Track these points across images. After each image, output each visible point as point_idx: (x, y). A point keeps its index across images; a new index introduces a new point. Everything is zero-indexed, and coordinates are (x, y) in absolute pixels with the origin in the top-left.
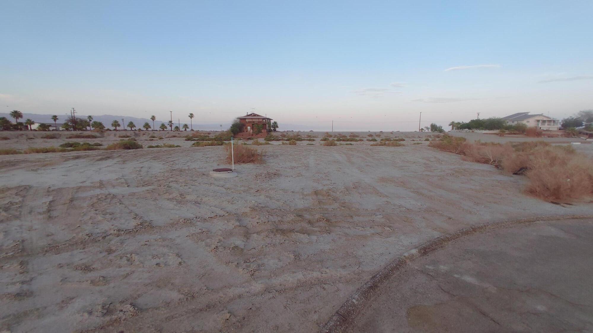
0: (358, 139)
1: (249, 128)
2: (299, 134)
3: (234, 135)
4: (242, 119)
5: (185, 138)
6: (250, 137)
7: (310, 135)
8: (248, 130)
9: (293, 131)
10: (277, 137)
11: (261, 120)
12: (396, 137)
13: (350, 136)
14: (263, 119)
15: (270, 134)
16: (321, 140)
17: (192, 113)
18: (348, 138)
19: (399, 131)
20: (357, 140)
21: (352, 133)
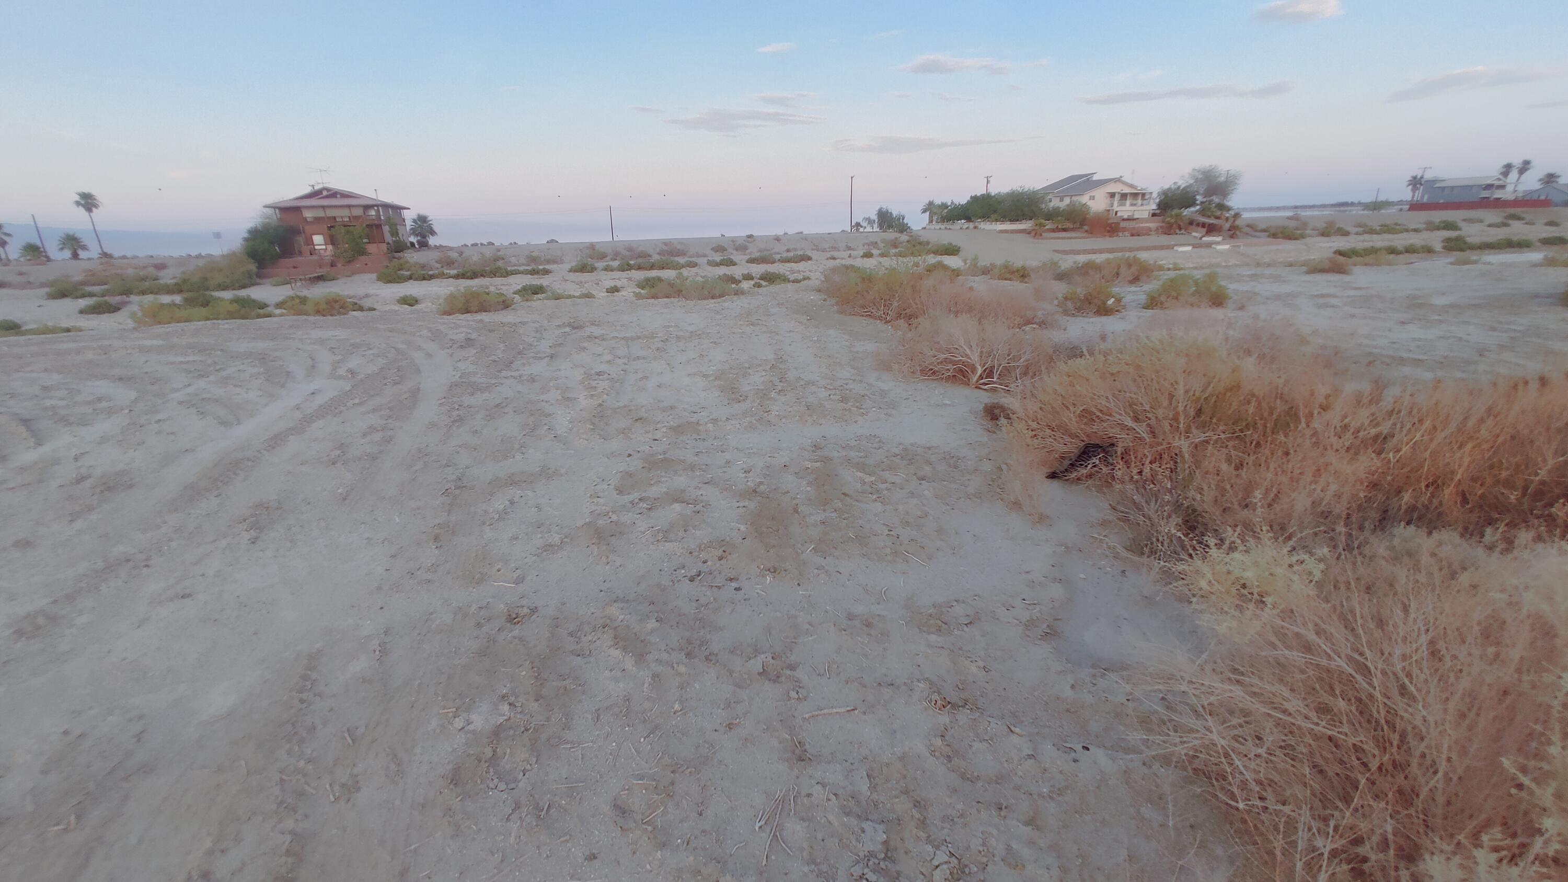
0: (682, 260)
1: (318, 239)
2: (499, 253)
3: (259, 268)
4: (289, 210)
5: (47, 290)
6: (321, 272)
7: (534, 254)
8: (317, 247)
9: (493, 244)
10: (423, 267)
11: (359, 212)
12: (788, 251)
13: (659, 254)
14: (367, 207)
15: (399, 258)
16: (570, 271)
17: (86, 191)
18: (656, 258)
19: (802, 233)
20: (678, 263)
21: (666, 243)
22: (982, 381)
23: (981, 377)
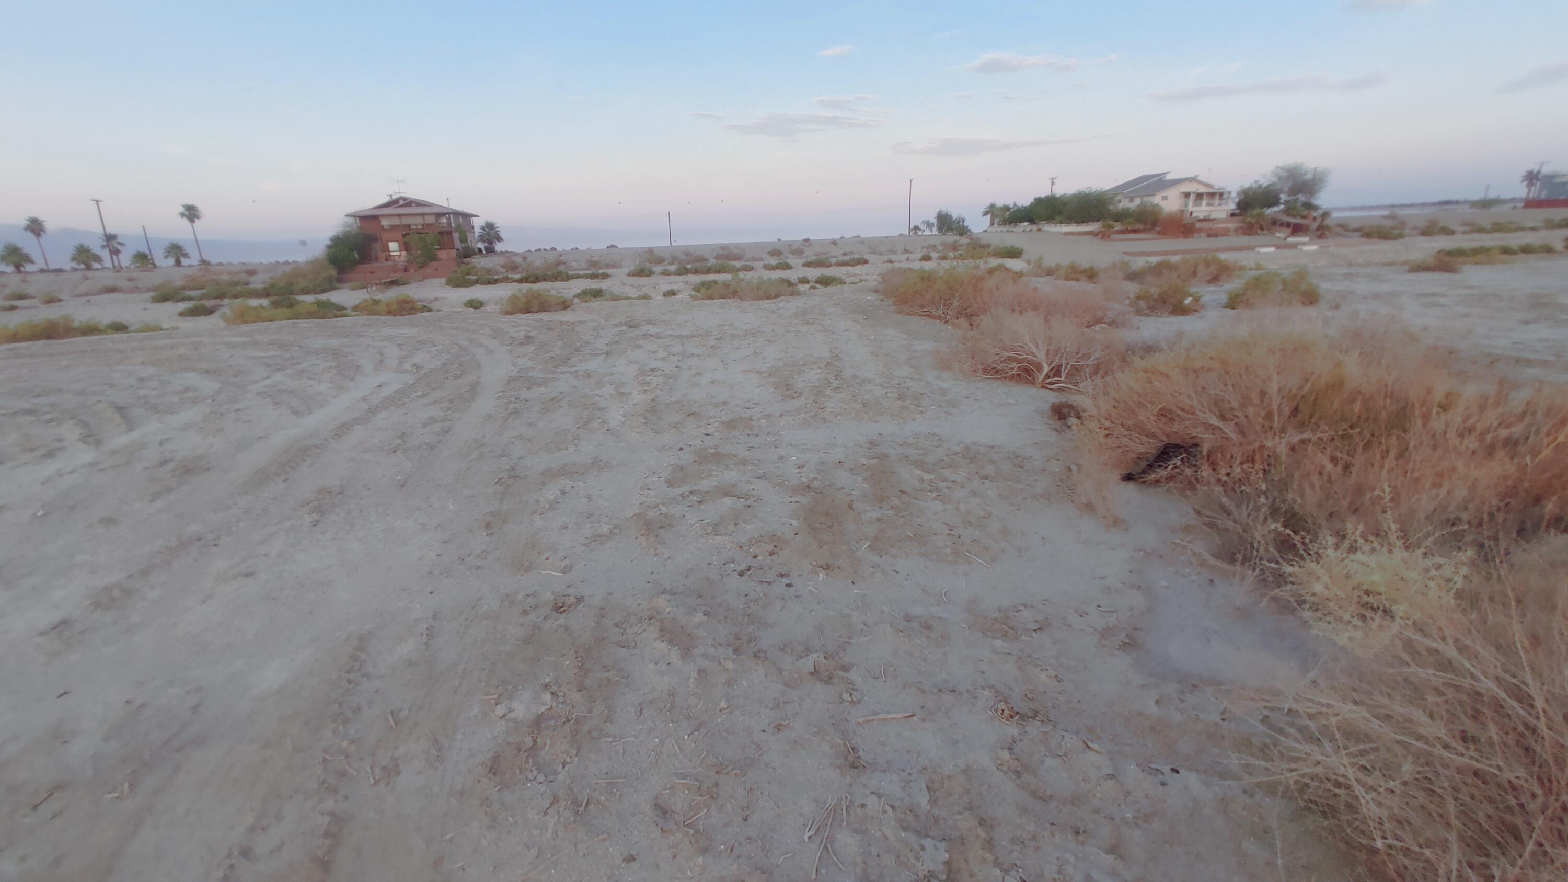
0: (738, 264)
1: (393, 246)
2: (561, 258)
3: (338, 274)
4: (368, 219)
5: (151, 294)
6: (394, 277)
7: (595, 259)
8: (392, 254)
9: (556, 250)
10: (489, 271)
11: (431, 220)
12: (845, 254)
13: (716, 258)
14: (439, 215)
15: (467, 264)
16: (629, 275)
17: (190, 203)
18: (712, 262)
19: (859, 236)
20: (734, 267)
21: (723, 247)
22: (1049, 380)
23: (1047, 376)
